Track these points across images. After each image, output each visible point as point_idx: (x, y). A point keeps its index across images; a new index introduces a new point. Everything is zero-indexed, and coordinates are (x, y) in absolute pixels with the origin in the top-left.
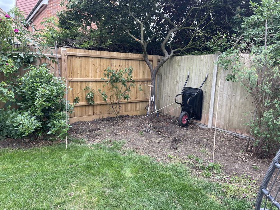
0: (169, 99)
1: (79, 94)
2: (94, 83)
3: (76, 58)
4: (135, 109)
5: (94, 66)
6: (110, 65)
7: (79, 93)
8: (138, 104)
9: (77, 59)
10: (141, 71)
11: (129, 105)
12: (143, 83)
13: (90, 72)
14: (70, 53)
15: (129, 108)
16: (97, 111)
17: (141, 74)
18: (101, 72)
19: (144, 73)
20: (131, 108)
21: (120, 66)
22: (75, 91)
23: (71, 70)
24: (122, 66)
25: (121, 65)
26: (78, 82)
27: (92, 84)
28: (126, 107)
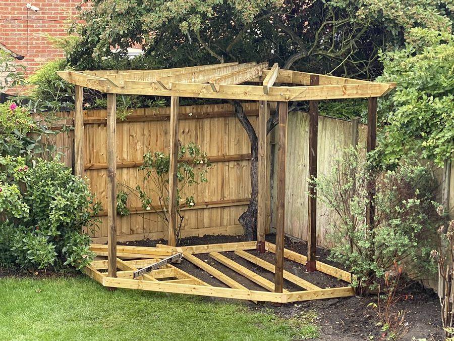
0: (291, 201)
1: (104, 193)
2: (132, 170)
3: (99, 126)
4: (219, 221)
5: (131, 137)
6: (163, 133)
7: (104, 191)
8: (226, 211)
9: (100, 128)
10: (232, 140)
11: (206, 213)
12: (238, 164)
13: (125, 150)
14: (89, 118)
15: (206, 221)
16: (137, 227)
17: (232, 145)
18: (145, 148)
19: (238, 143)
20: (211, 220)
21: (183, 132)
22: (95, 187)
23: (90, 150)
24: (188, 132)
25: (187, 130)
26: (102, 171)
27: (127, 174)
28: (199, 218)
